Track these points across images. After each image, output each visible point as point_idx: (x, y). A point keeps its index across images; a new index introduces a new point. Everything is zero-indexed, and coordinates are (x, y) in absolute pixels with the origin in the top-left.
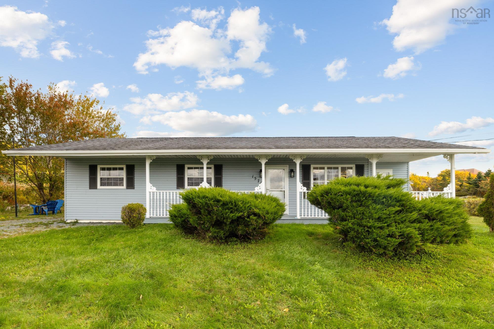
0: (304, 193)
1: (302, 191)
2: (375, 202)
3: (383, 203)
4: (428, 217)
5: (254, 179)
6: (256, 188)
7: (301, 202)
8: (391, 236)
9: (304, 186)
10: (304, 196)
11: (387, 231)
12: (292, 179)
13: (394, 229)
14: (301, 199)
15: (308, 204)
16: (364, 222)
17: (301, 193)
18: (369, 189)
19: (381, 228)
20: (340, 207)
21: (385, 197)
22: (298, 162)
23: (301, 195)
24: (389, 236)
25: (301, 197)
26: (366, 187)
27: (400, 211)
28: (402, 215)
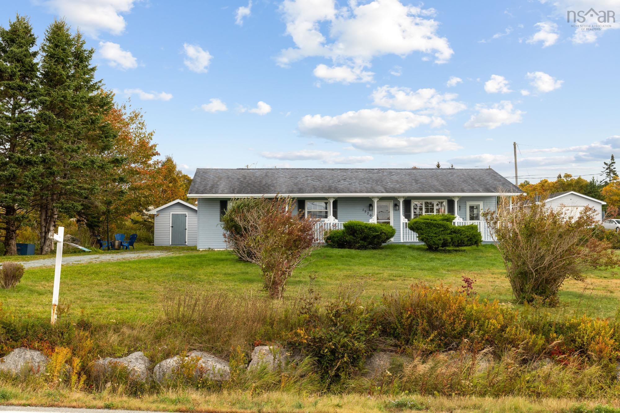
0: (406, 223)
1: (404, 222)
2: (434, 226)
3: (437, 227)
4: (455, 232)
5: (364, 212)
6: (370, 220)
7: (403, 230)
8: (440, 240)
9: (406, 218)
10: (406, 225)
11: (438, 238)
12: (396, 212)
13: (440, 237)
14: (403, 229)
15: (409, 231)
16: (430, 235)
17: (403, 223)
18: (432, 221)
19: (436, 237)
20: (421, 229)
21: (438, 224)
22: (401, 201)
23: (403, 225)
24: (439, 240)
25: (403, 227)
26: (431, 220)
27: (444, 230)
28: (444, 232)
